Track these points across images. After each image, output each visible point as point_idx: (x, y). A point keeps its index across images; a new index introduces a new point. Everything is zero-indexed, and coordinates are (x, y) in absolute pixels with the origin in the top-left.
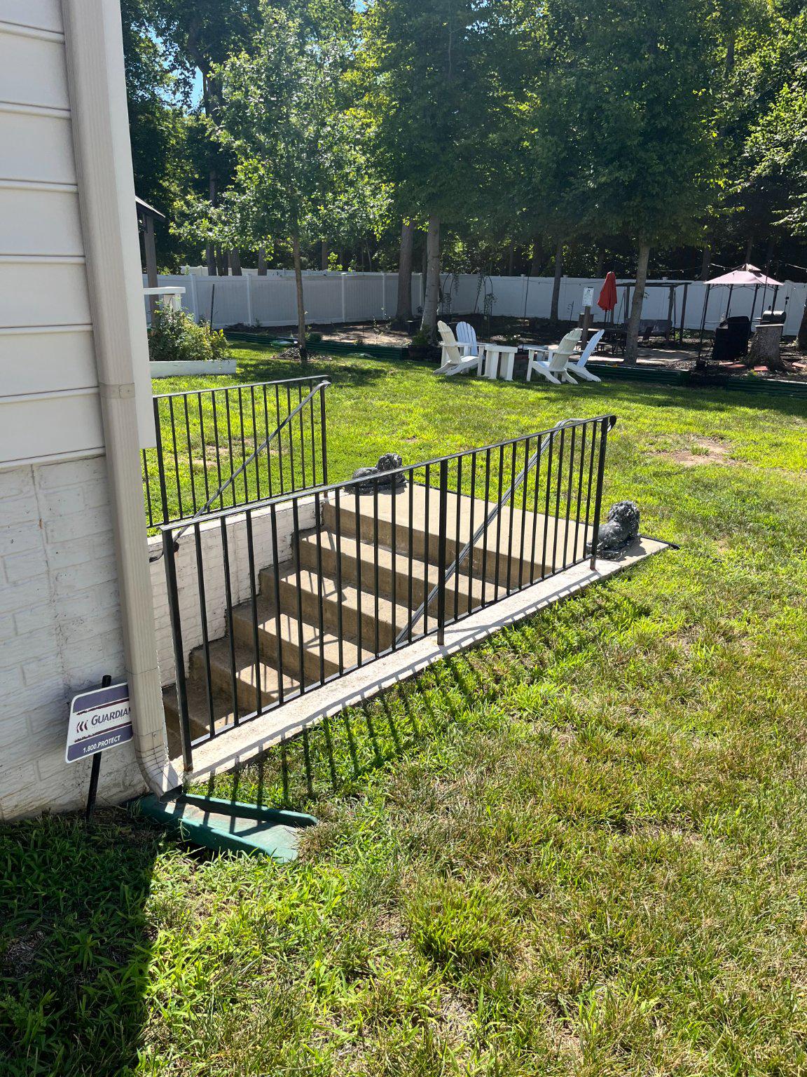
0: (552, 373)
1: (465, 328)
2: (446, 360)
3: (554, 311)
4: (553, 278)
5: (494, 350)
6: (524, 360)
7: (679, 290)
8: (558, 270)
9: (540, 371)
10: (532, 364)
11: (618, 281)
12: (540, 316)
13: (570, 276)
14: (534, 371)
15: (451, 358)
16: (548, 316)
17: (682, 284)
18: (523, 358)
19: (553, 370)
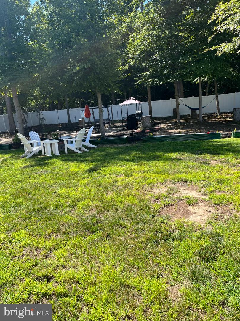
0: (76, 148)
1: (33, 134)
2: (26, 150)
3: (69, 120)
4: (66, 110)
5: (48, 142)
6: (63, 144)
7: (109, 108)
8: (67, 107)
9: (71, 148)
10: (67, 146)
11: (90, 108)
12: (65, 122)
13: (72, 108)
14: (68, 148)
15: (28, 149)
16: (68, 122)
17: (110, 106)
18: (62, 143)
19: (77, 147)
